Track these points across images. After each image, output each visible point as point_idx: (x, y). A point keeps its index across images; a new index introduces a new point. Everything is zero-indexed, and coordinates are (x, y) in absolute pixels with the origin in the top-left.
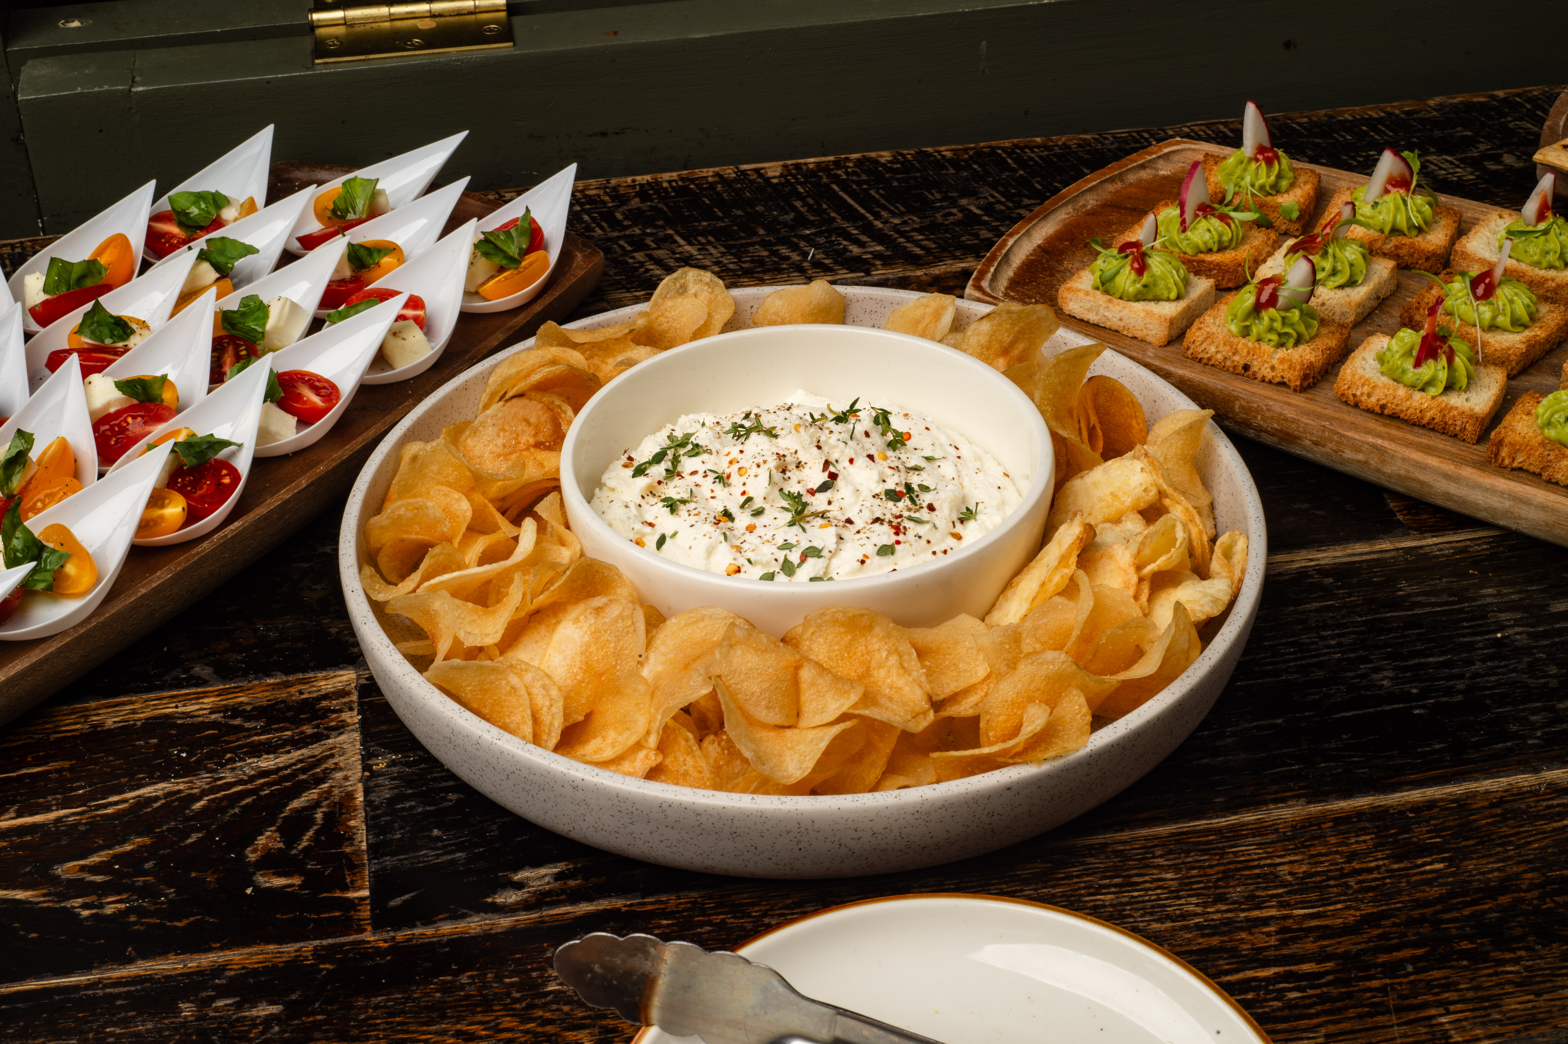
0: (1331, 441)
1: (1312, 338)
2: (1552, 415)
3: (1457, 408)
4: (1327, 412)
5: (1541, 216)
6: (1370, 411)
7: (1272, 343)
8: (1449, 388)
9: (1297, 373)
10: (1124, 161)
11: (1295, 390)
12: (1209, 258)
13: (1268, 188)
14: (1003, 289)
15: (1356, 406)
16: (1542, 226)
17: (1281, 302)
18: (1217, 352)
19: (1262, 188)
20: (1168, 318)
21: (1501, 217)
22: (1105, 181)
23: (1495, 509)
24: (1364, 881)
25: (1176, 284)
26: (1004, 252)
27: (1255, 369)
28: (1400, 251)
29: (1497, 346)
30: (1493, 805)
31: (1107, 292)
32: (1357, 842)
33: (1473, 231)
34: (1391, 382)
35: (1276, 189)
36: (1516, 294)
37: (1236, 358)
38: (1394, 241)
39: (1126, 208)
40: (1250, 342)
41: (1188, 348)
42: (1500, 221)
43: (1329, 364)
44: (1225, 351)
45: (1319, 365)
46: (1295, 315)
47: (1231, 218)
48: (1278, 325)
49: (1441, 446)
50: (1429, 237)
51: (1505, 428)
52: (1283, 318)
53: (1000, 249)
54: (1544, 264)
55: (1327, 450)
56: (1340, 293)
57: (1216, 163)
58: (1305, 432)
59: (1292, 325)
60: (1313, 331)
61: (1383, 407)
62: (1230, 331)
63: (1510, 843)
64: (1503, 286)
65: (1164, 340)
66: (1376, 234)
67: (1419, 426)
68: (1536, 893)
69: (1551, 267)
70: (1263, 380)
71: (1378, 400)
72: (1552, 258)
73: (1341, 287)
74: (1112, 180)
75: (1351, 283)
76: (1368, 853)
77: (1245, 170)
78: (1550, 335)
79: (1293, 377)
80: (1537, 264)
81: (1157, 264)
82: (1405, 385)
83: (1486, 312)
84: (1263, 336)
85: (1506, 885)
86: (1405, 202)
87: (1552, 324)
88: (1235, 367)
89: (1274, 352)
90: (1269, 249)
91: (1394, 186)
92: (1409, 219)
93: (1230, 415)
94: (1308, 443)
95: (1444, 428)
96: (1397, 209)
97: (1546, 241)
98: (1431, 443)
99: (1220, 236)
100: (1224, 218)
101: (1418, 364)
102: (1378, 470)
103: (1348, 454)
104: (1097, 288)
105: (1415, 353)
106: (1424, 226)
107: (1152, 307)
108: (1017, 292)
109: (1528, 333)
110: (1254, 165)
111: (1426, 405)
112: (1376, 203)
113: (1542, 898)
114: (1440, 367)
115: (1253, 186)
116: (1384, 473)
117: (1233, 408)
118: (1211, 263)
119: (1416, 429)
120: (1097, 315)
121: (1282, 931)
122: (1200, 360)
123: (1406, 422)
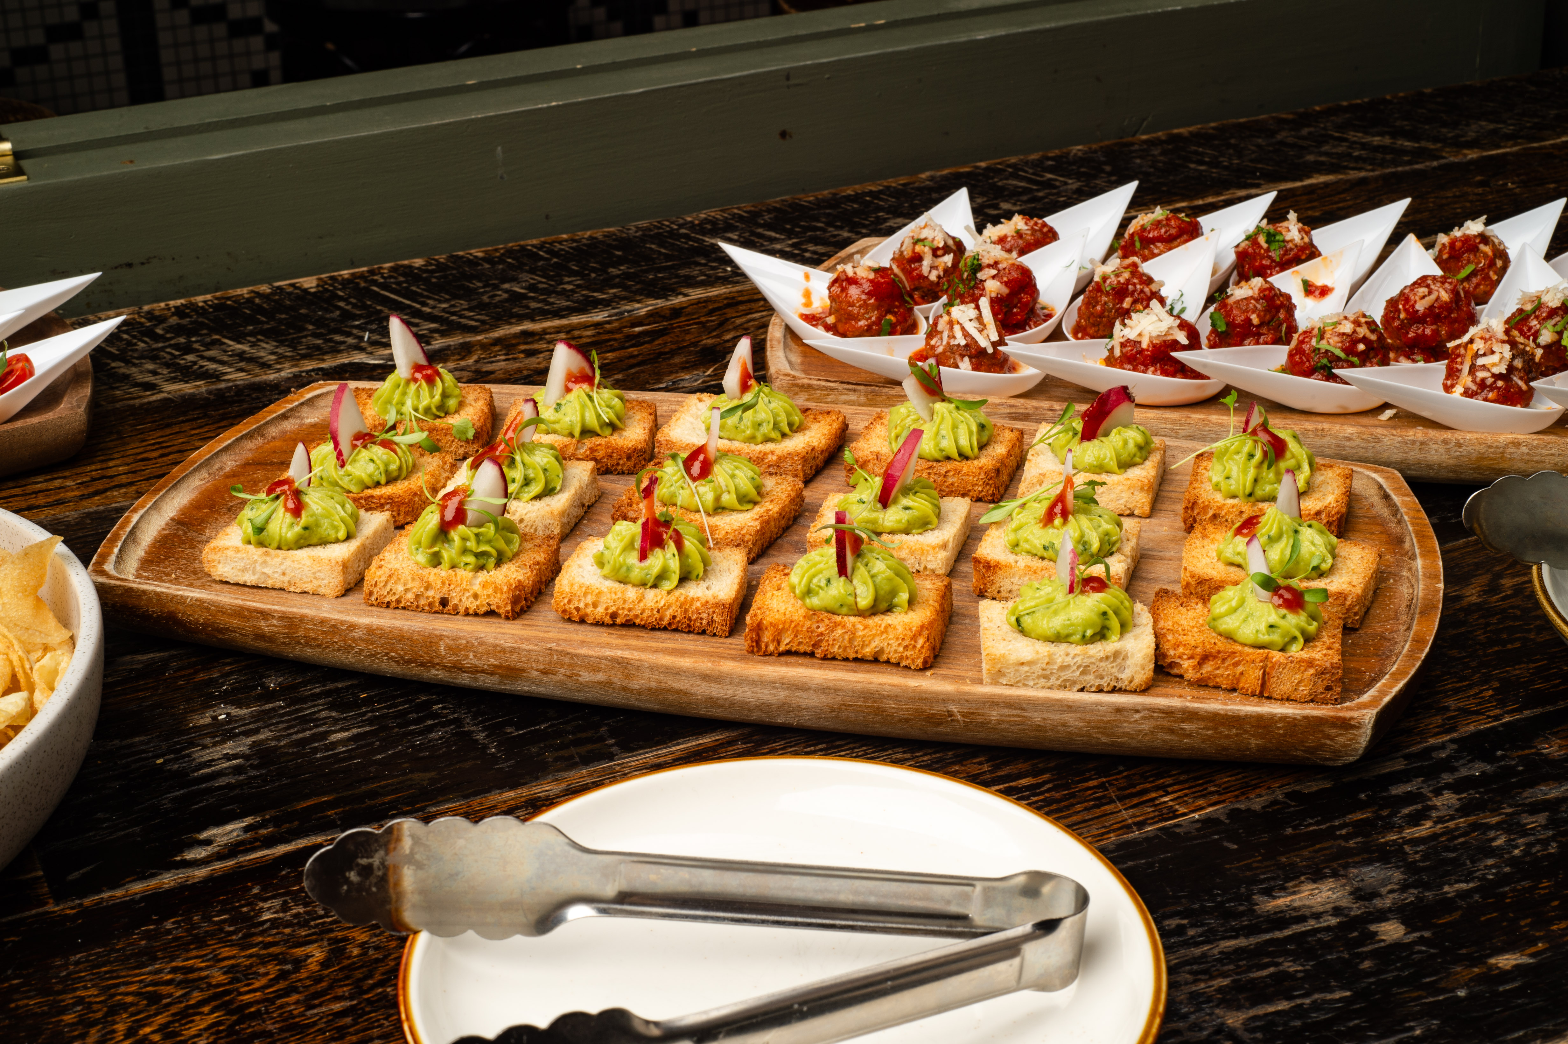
0: (562, 665)
1: (516, 555)
2: (810, 581)
3: (698, 599)
4: (550, 635)
5: (745, 387)
6: (599, 624)
7: (470, 567)
8: (684, 579)
9: (505, 596)
10: (261, 414)
11: (507, 618)
12: (377, 492)
13: (434, 410)
14: (133, 571)
15: (582, 621)
16: (748, 397)
17: (470, 517)
18: (407, 590)
19: (427, 411)
20: (340, 560)
21: (700, 400)
22: (242, 438)
23: (768, 705)
25: (343, 521)
26: (128, 529)
27: (456, 601)
28: (596, 454)
29: (728, 528)
31: (261, 544)
33: (674, 418)
34: (617, 585)
35: (443, 410)
36: (737, 468)
37: (430, 593)
38: (589, 443)
39: (272, 464)
40: (443, 572)
41: (371, 594)
42: (701, 405)
43: (540, 582)
44: (416, 586)
45: (529, 583)
46: (490, 530)
47: (396, 444)
48: (472, 544)
49: (691, 647)
50: (625, 433)
51: (759, 608)
52: (477, 535)
53: (122, 527)
54: (760, 438)
55: (560, 677)
56: (538, 504)
57: (370, 396)
58: (529, 661)
59: (489, 542)
60: (515, 547)
61: (614, 616)
62: (417, 563)
64: (720, 461)
65: (340, 589)
66: (566, 440)
67: (659, 629)
69: (768, 440)
70: (467, 614)
71: (607, 609)
72: (766, 429)
73: (538, 497)
74: (250, 436)
75: (548, 492)
77: (404, 394)
78: (783, 509)
79: (501, 602)
80: (752, 439)
81: (315, 501)
82: (634, 585)
83: (705, 492)
84: (457, 561)
86: (590, 398)
87: (784, 496)
88: (431, 605)
89: (475, 577)
90: (447, 474)
91: (576, 382)
92: (599, 416)
93: (436, 661)
94: (535, 673)
95: (689, 626)
96: (583, 406)
97: (756, 412)
98: (678, 646)
99: (387, 465)
100: (387, 444)
101: (643, 557)
102: (624, 689)
103: (586, 677)
104: (249, 543)
105: (638, 545)
106: (617, 422)
107: (319, 552)
108: (152, 571)
109: (758, 510)
110: (413, 387)
111: (662, 603)
112: (559, 405)
114: (669, 555)
115: (416, 410)
116: (631, 691)
117: (437, 651)
118: (381, 497)
119: (658, 634)
120: (254, 573)
122: (388, 605)
123: (643, 627)
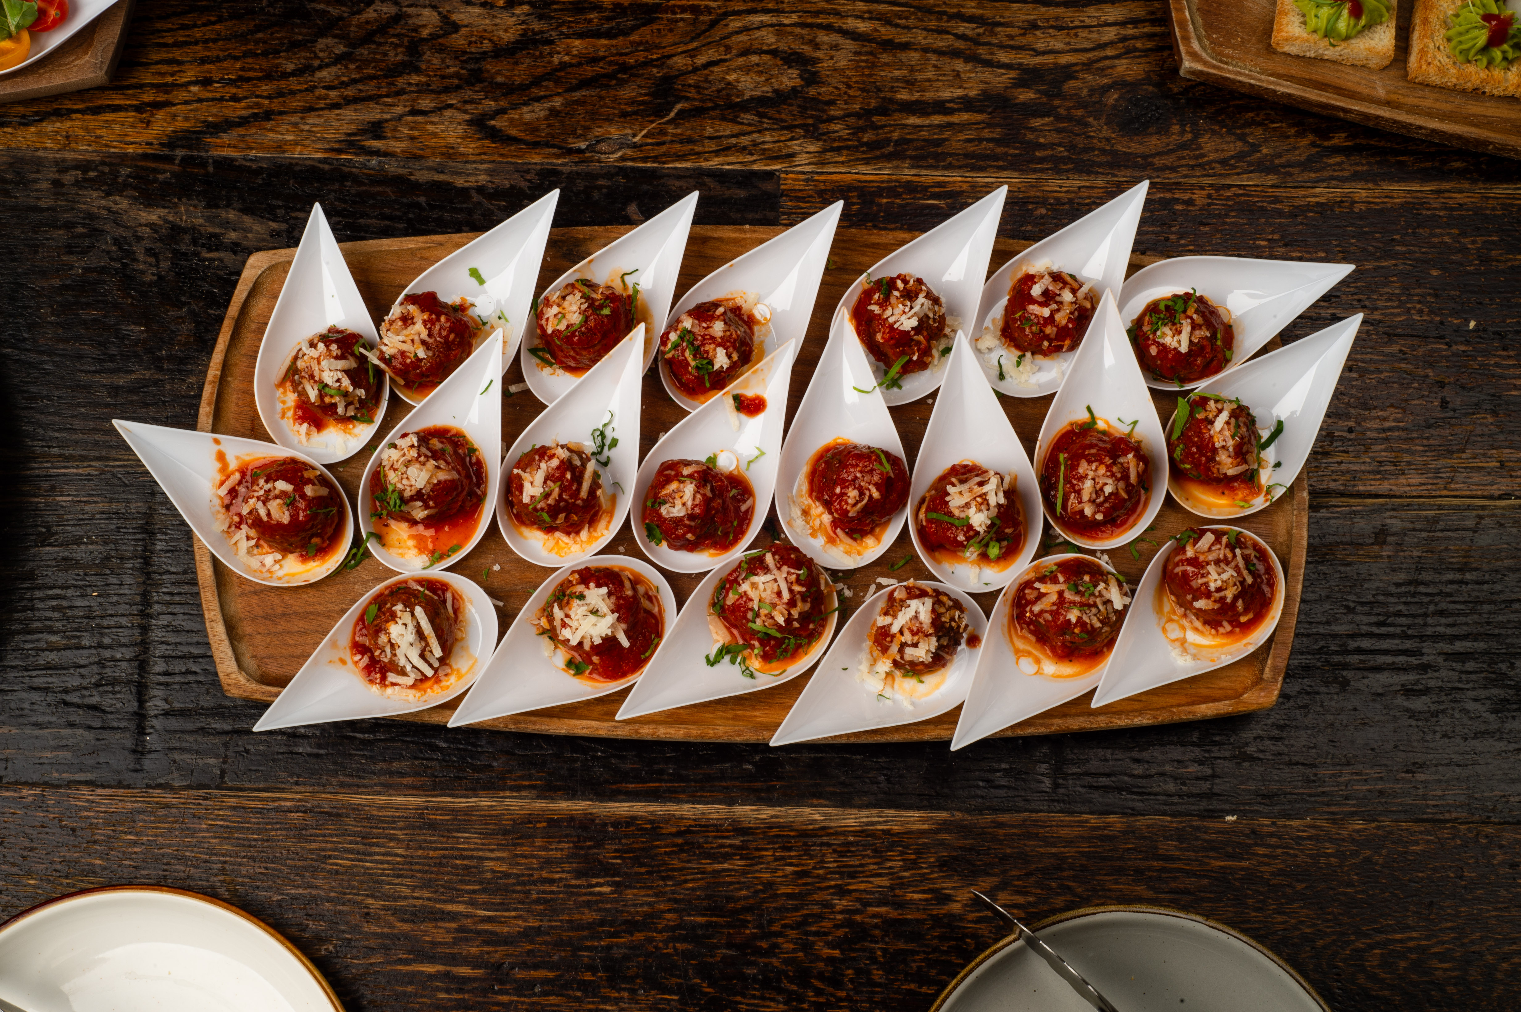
24: (545, 892)
30: (679, 834)
32: (557, 849)
63: (670, 878)
68: (665, 935)
76: (560, 862)
85: (648, 921)
113: (666, 942)
121: (461, 929)
